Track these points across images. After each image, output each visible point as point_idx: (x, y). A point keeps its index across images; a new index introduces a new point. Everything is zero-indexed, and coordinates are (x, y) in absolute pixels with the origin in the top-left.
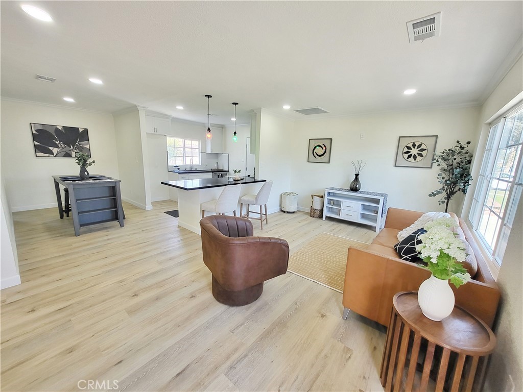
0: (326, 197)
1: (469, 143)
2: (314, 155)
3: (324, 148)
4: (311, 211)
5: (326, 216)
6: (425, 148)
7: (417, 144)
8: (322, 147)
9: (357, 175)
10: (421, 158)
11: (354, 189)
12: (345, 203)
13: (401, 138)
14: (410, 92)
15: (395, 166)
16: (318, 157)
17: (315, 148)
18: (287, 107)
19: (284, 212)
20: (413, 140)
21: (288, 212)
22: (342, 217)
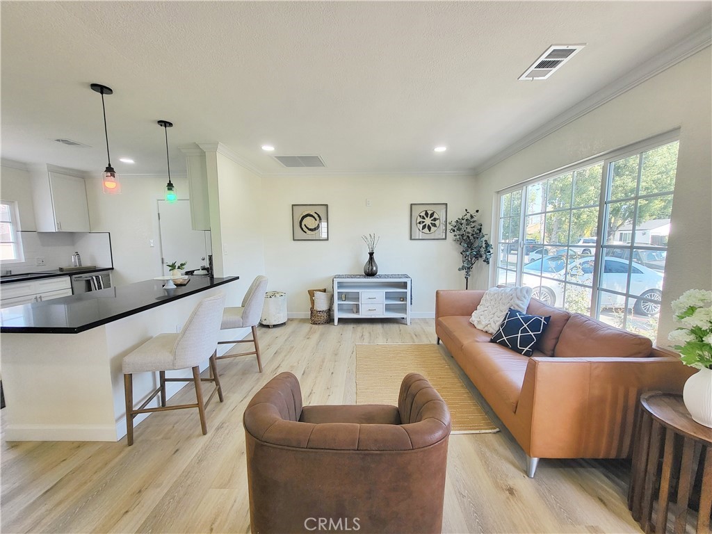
0: (336, 291)
1: (477, 211)
2: (302, 229)
3: (318, 219)
4: (311, 316)
5: (339, 319)
6: (437, 217)
7: (430, 213)
8: (314, 217)
9: (371, 254)
10: (436, 228)
11: (371, 274)
12: (365, 294)
13: (413, 206)
14: (440, 149)
15: (411, 239)
16: (308, 232)
17: (304, 217)
18: (268, 148)
19: (268, 326)
20: (426, 208)
21: (275, 326)
22: (363, 314)
